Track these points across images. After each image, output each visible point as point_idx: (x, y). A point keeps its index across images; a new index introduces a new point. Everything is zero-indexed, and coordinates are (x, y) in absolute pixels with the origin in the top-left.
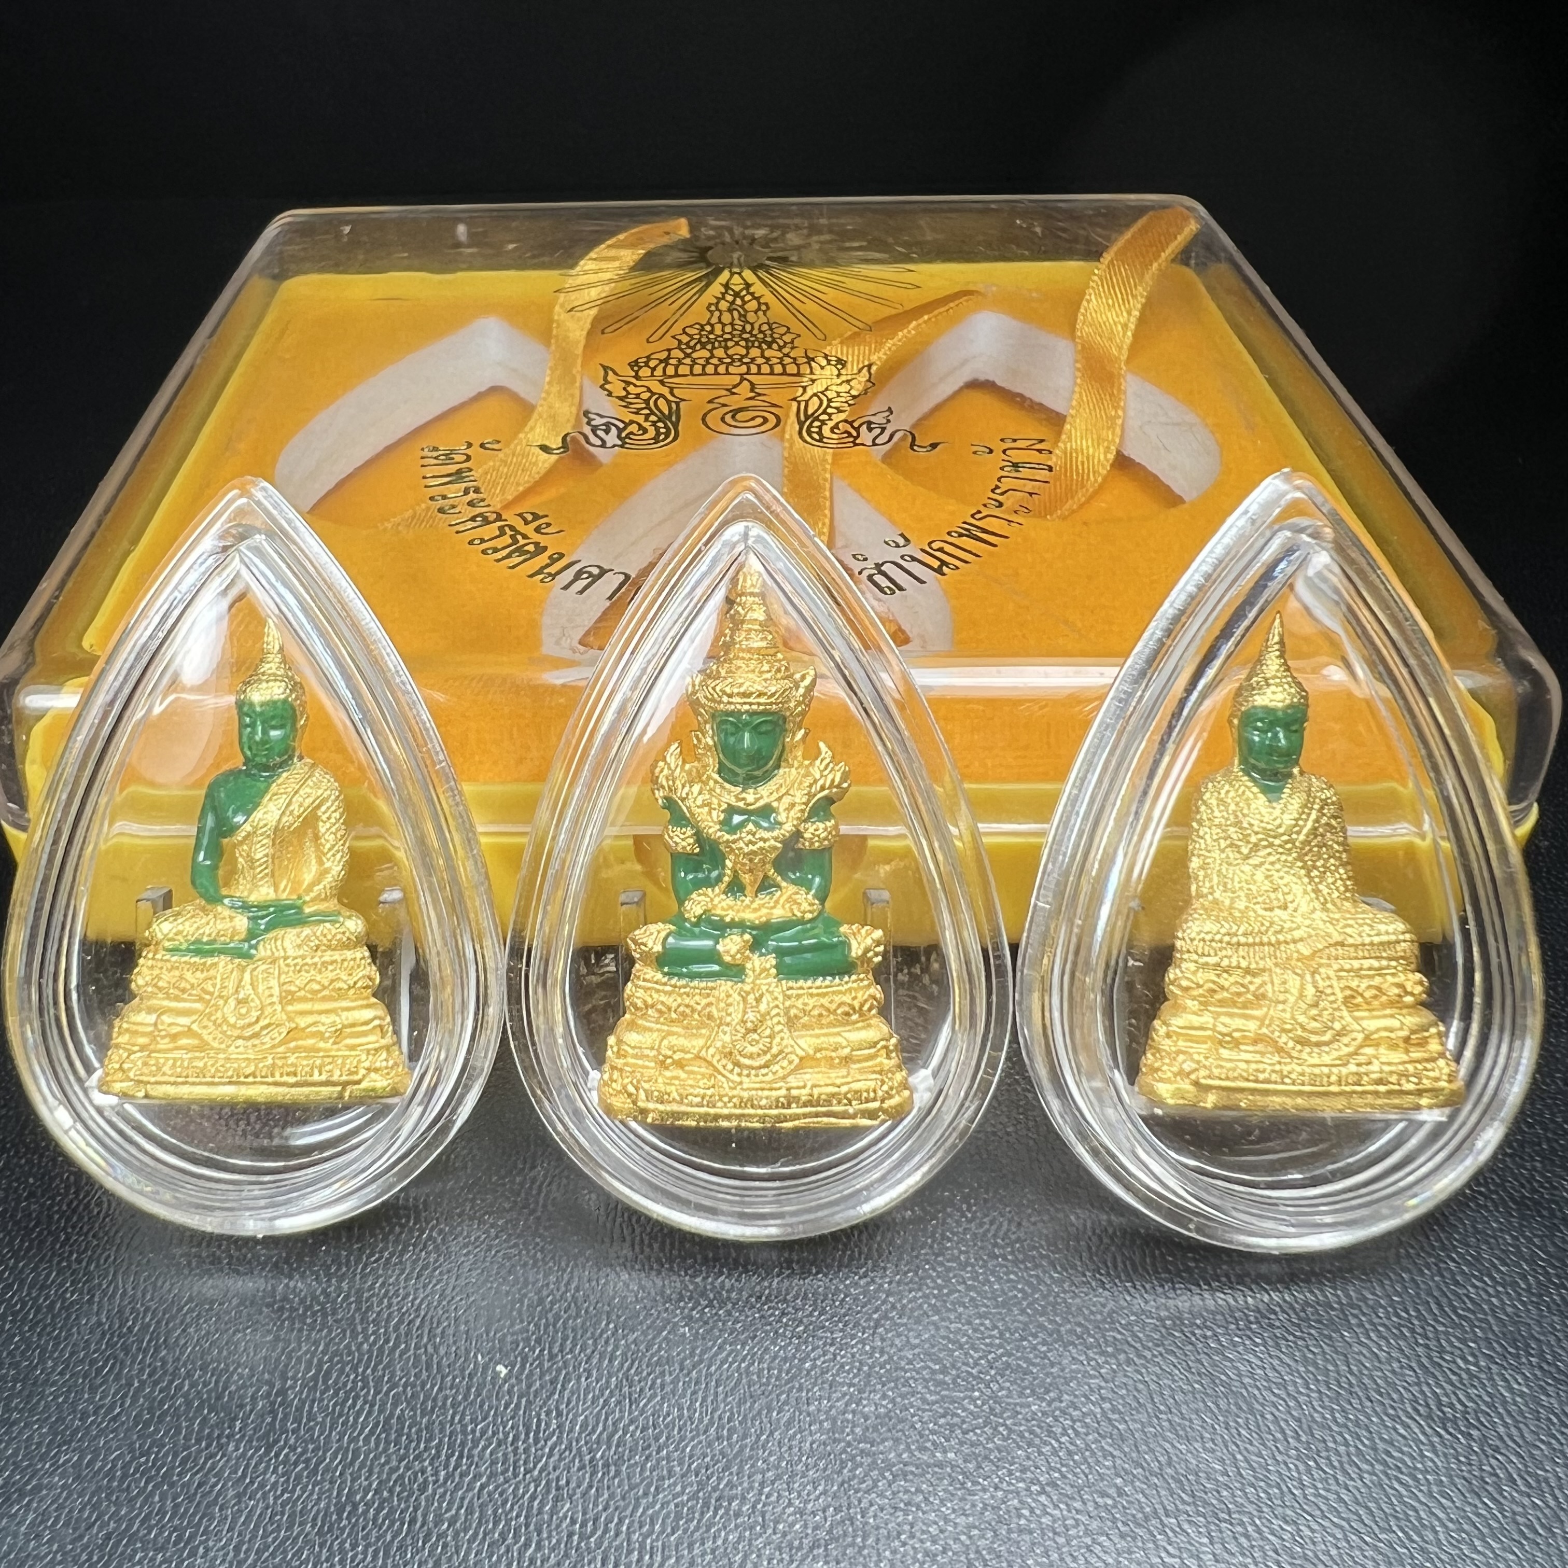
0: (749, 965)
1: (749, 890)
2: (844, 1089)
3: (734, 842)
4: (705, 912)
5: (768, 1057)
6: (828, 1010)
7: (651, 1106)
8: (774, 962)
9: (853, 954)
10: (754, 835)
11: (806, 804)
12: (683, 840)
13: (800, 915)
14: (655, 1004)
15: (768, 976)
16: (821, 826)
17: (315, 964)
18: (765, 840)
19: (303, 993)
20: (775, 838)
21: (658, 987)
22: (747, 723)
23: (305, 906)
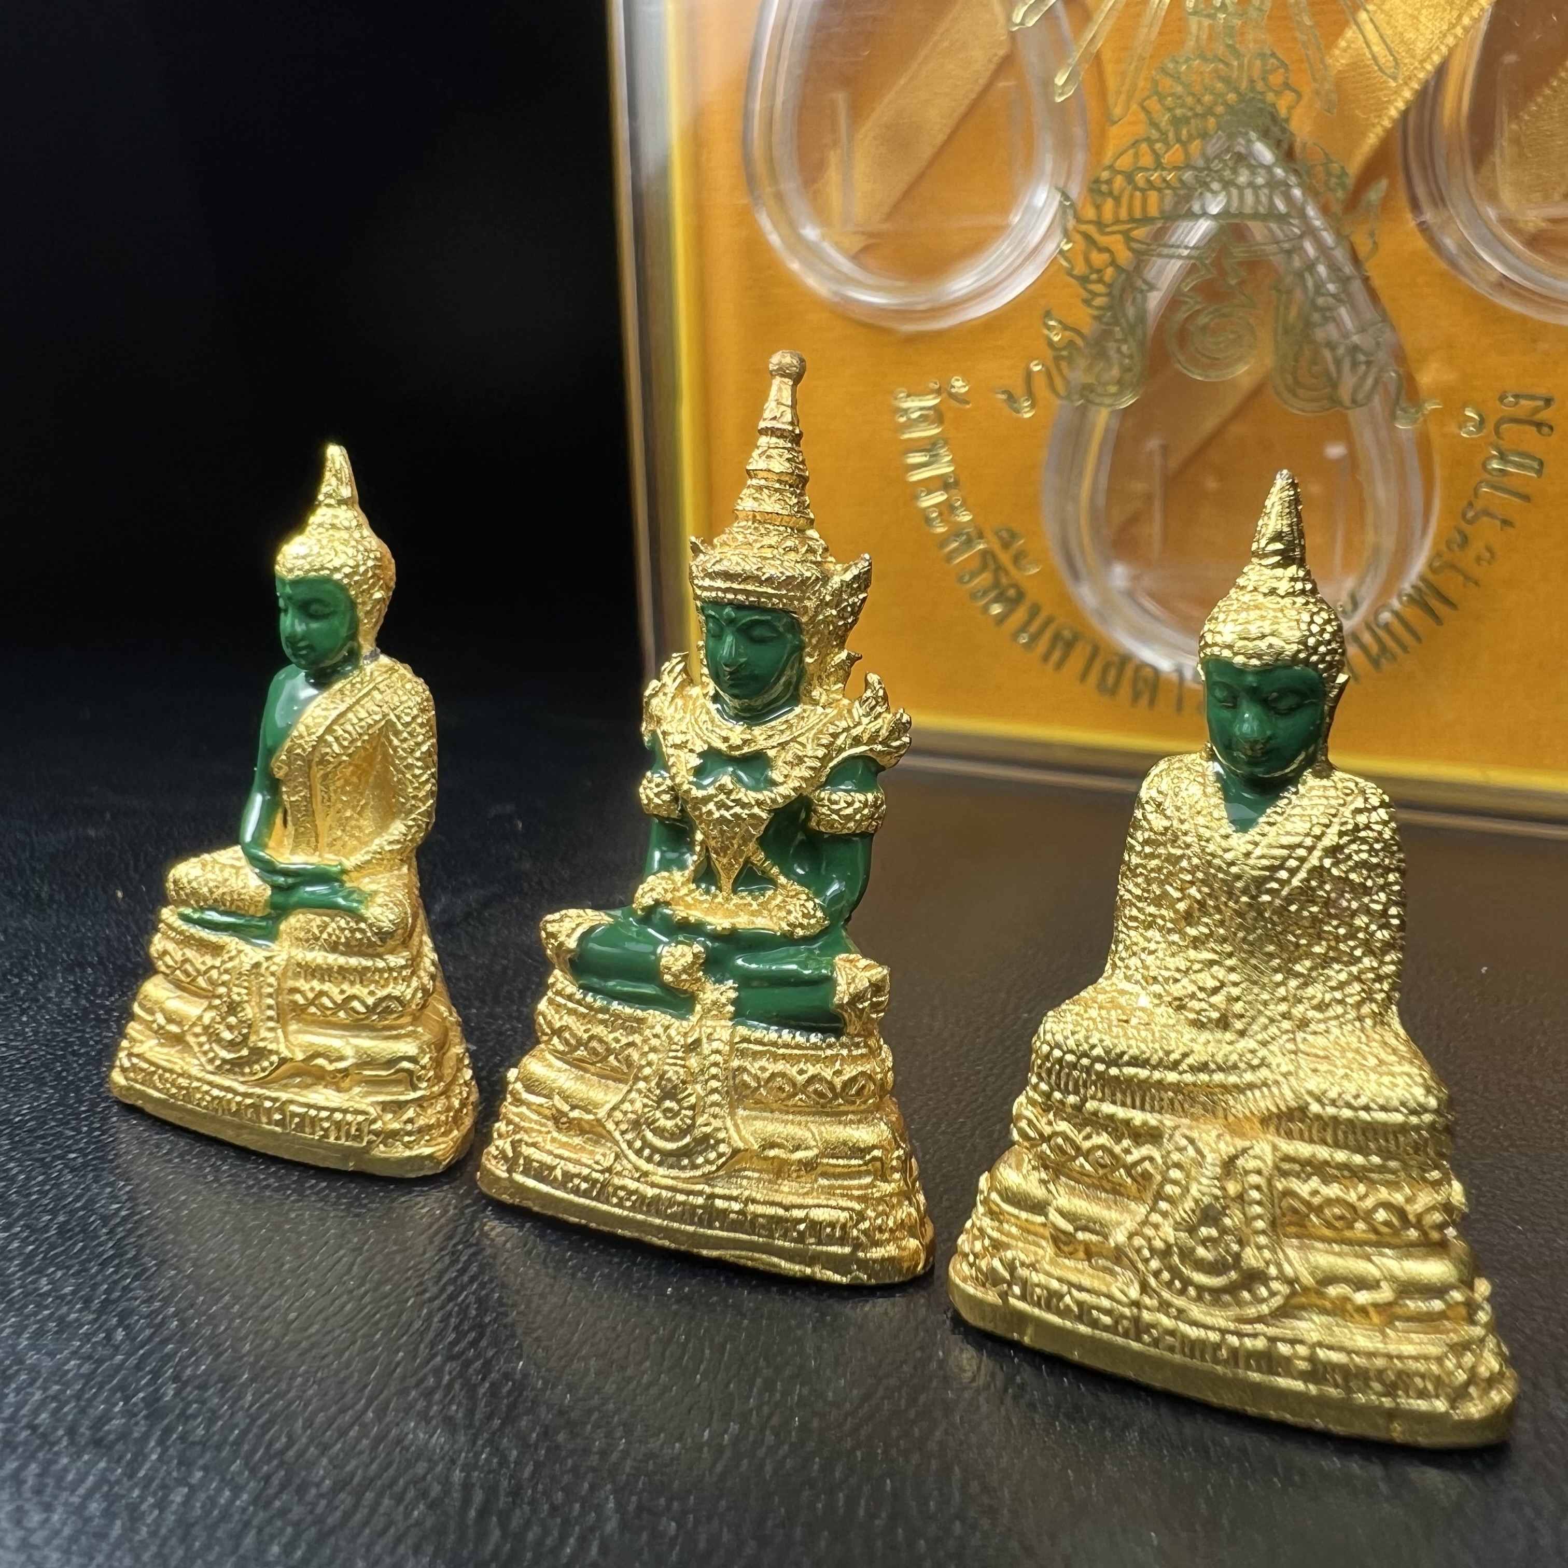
0: (699, 996)
1: (725, 880)
3: (704, 801)
4: (660, 903)
5: (686, 1140)
6: (795, 1085)
8: (734, 995)
9: (836, 999)
10: (729, 793)
12: (657, 795)
13: (787, 928)
14: (561, 1030)
15: (720, 1016)
16: (860, 797)
17: (330, 969)
18: (744, 806)
19: (313, 1009)
20: (759, 803)
21: (570, 1005)
22: (731, 621)
23: (345, 878)
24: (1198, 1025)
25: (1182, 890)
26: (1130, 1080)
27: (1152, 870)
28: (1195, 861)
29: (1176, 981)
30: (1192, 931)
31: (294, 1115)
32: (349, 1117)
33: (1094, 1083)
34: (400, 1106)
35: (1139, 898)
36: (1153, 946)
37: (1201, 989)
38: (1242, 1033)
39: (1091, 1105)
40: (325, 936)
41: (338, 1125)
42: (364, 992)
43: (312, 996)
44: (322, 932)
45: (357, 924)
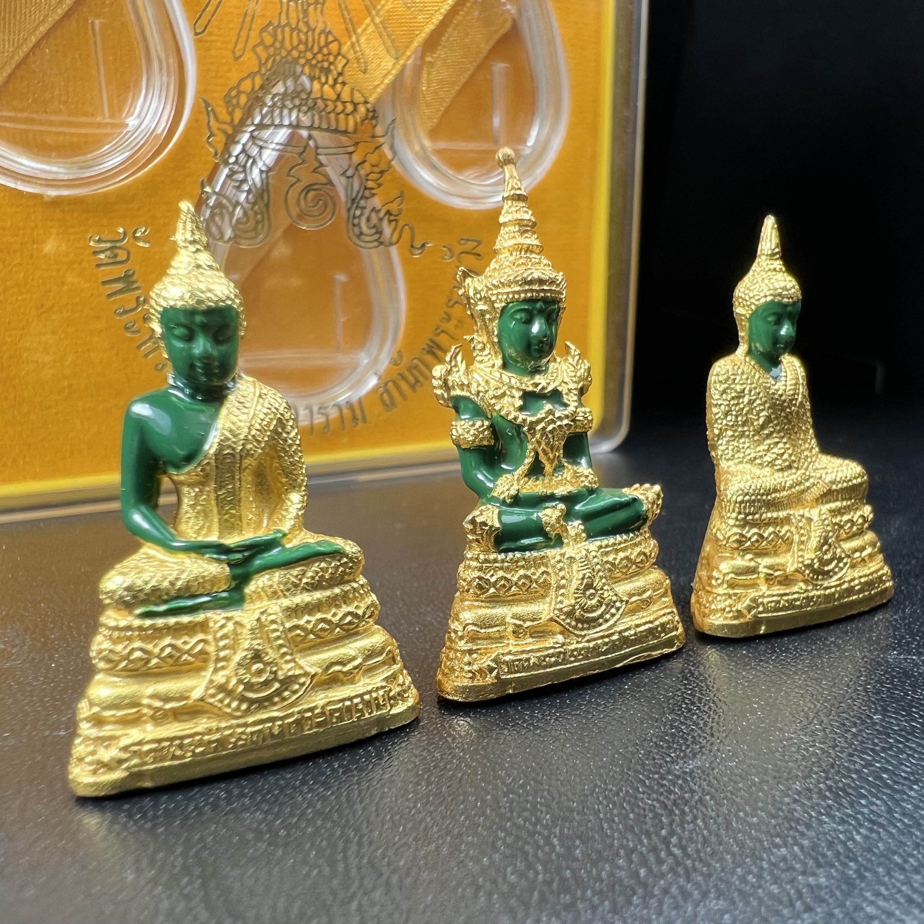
0: (564, 534)
1: (549, 469)
3: (537, 423)
4: (519, 492)
5: (603, 607)
8: (581, 527)
9: (645, 507)
11: (577, 390)
14: (497, 581)
15: (582, 540)
19: (311, 637)
21: (498, 565)
22: (542, 310)
23: (284, 541)
24: (782, 470)
30: (766, 432)
31: (333, 712)
32: (374, 695)
38: (797, 469)
40: (305, 580)
41: (369, 704)
42: (351, 609)
43: (310, 626)
44: (300, 580)
45: (339, 561)
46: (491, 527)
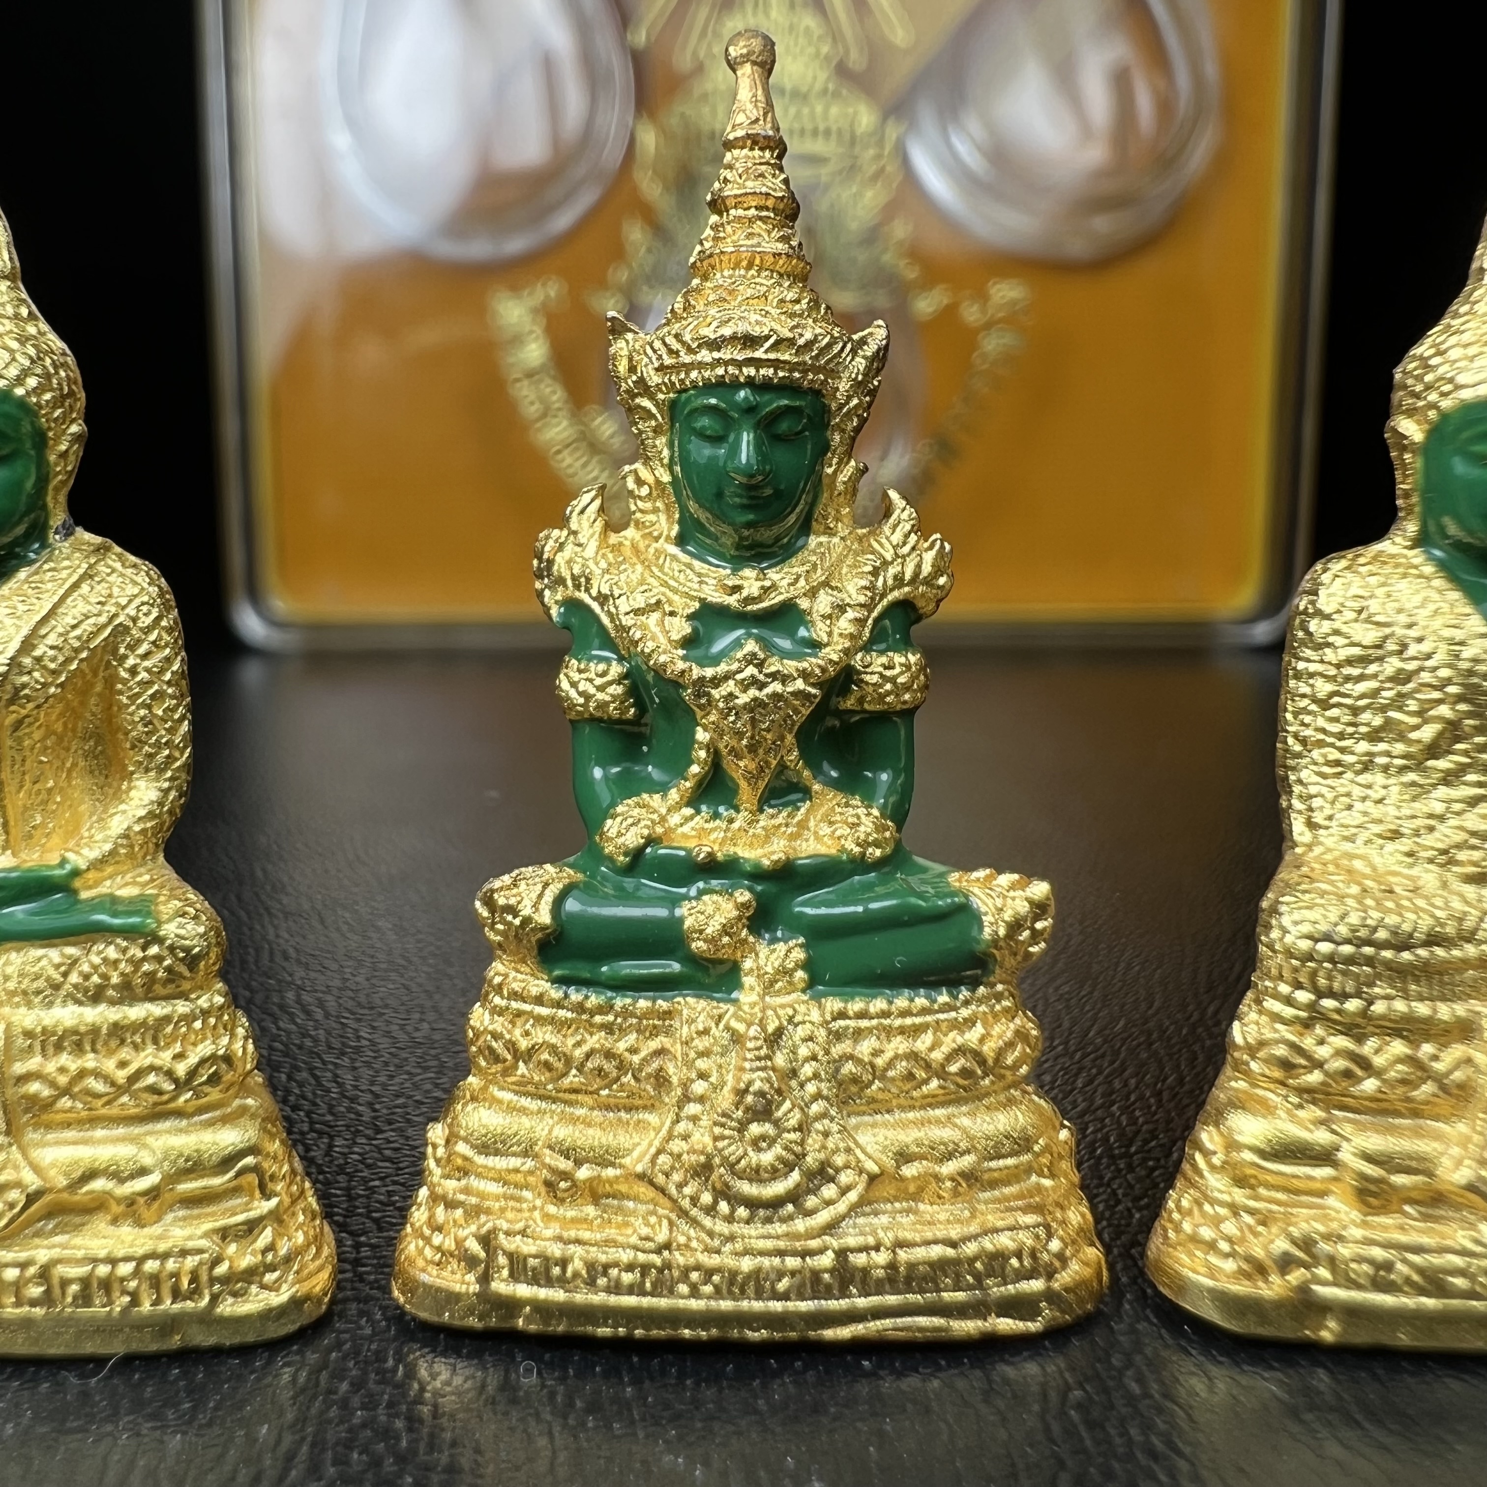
0: (748, 964)
1: (747, 795)
2: (971, 1248)
3: (716, 682)
4: (650, 841)
5: (795, 1176)
6: (928, 1066)
7: (523, 1291)
8: (799, 955)
9: (987, 933)
10: (760, 666)
11: (869, 607)
12: (601, 688)
13: (857, 850)
14: (531, 1051)
15: (791, 988)
16: (899, 659)
17: (95, 1031)
18: (785, 679)
19: (65, 1102)
20: (805, 675)
21: (544, 1011)
22: (750, 410)
23: (77, 883)
25: (1419, 713)
26: (1426, 963)
27: (1362, 696)
28: (1445, 673)
29: (1431, 829)
30: (1443, 764)
31: (65, 1283)
32: (171, 1265)
33: (1379, 976)
34: (251, 1227)
35: (1341, 736)
36: (1379, 793)
37: (1474, 834)
39: (1379, 1007)
40: (74, 978)
41: (155, 1281)
42: (165, 1058)
43: (63, 1080)
44: (65, 975)
45: (144, 948)
46: (527, 921)
